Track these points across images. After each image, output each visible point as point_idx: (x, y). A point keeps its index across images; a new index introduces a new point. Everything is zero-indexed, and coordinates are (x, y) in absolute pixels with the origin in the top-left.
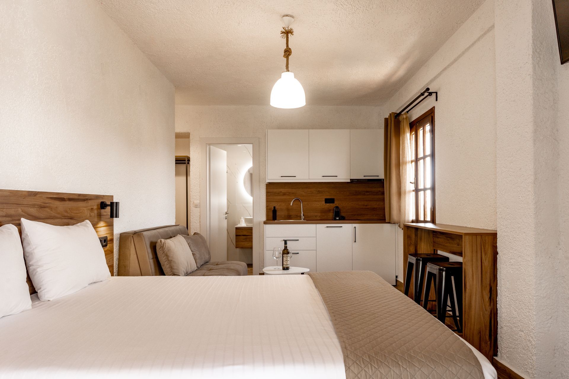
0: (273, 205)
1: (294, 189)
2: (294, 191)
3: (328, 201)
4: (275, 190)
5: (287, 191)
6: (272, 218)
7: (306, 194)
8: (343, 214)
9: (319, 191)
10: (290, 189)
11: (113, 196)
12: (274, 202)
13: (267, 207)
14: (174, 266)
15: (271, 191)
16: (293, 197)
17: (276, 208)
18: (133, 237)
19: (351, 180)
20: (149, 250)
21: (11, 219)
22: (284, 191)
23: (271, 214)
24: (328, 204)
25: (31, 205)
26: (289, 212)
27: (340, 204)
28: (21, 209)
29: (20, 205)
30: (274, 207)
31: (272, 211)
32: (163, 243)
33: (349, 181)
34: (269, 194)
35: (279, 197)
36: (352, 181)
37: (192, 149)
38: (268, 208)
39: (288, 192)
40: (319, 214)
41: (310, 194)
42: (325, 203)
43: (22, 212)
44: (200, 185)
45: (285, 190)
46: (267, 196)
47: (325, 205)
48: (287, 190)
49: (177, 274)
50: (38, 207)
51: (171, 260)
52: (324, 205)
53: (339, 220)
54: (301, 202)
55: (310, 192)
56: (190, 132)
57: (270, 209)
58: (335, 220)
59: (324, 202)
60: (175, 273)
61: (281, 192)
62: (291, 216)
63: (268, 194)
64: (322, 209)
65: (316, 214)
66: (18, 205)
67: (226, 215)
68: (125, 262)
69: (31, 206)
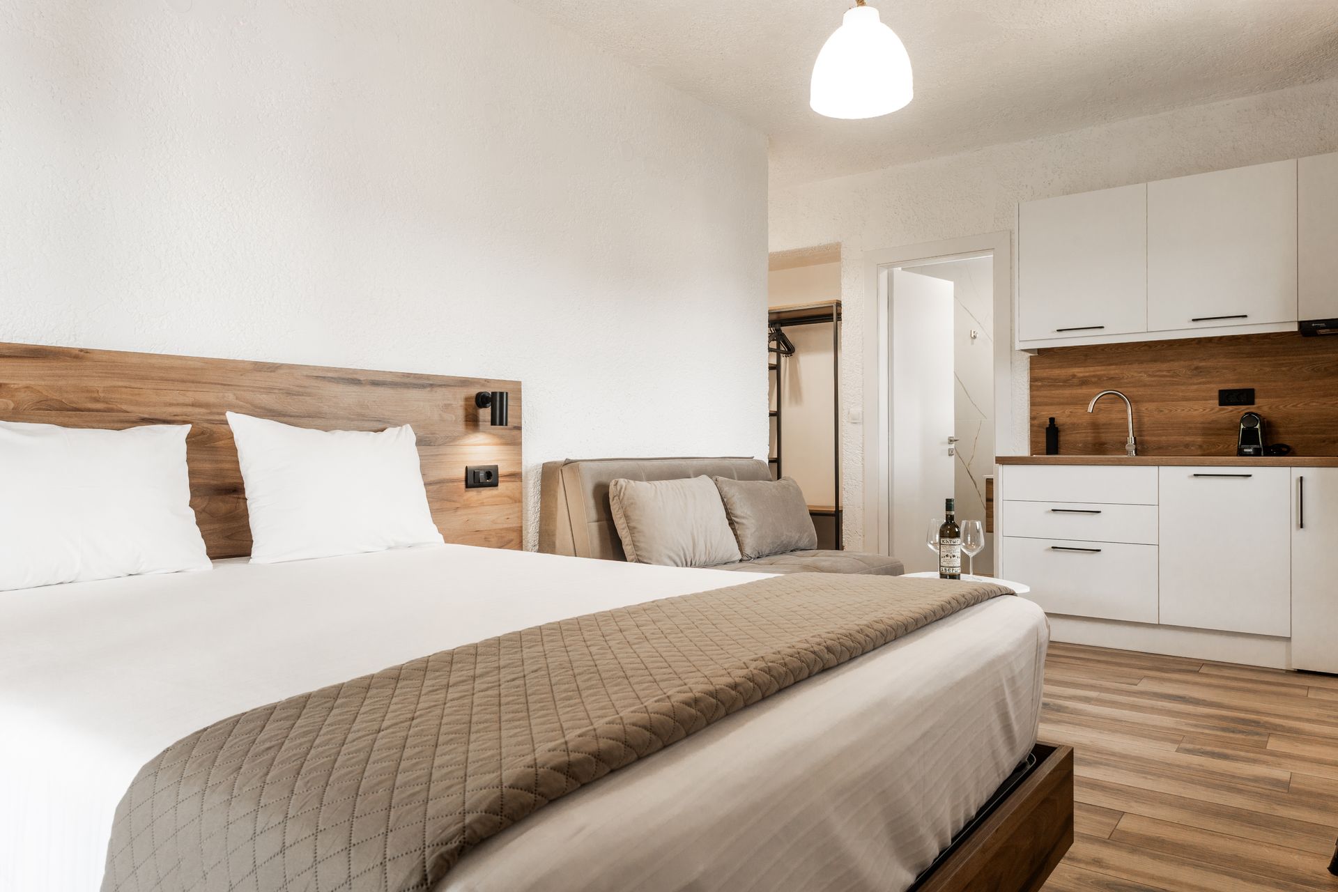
0: (1046, 413)
1: (1114, 367)
2: (1113, 371)
3: (1227, 398)
4: (1057, 372)
5: (1093, 373)
6: (1045, 451)
7: (1153, 379)
8: (1287, 440)
9: (1197, 368)
10: (1103, 368)
11: (520, 382)
12: (1052, 404)
13: (1032, 418)
14: (638, 541)
15: (1045, 375)
16: (1095, 390)
17: (1059, 421)
18: (561, 470)
19: (1301, 324)
20: (591, 502)
21: (209, 411)
22: (1084, 372)
23: (1043, 439)
24: (1230, 408)
25: (264, 388)
26: (1099, 433)
27: (1277, 407)
28: (235, 394)
29: (233, 387)
30: (1052, 420)
31: (1045, 431)
32: (621, 488)
33: (1295, 328)
34: (1040, 384)
35: (1067, 392)
36: (1308, 329)
37: (845, 282)
38: (1036, 422)
39: (1094, 376)
40: (1199, 439)
41: (1168, 379)
42: (1220, 405)
43: (237, 399)
44: (863, 369)
45: (1087, 369)
46: (1032, 388)
47: (1221, 410)
48: (1092, 369)
49: (645, 561)
50: (283, 393)
51: (634, 528)
52: (1217, 409)
53: (1257, 453)
54: (1126, 403)
55: (1168, 371)
56: (840, 241)
57: (1040, 426)
58: (1241, 453)
59: (1217, 402)
60: (641, 559)
61: (1074, 376)
62: (1104, 444)
63: (1036, 383)
64: (1209, 423)
65: (1188, 439)
66: (226, 387)
67: (952, 446)
68: (548, 525)
69: (262, 390)
